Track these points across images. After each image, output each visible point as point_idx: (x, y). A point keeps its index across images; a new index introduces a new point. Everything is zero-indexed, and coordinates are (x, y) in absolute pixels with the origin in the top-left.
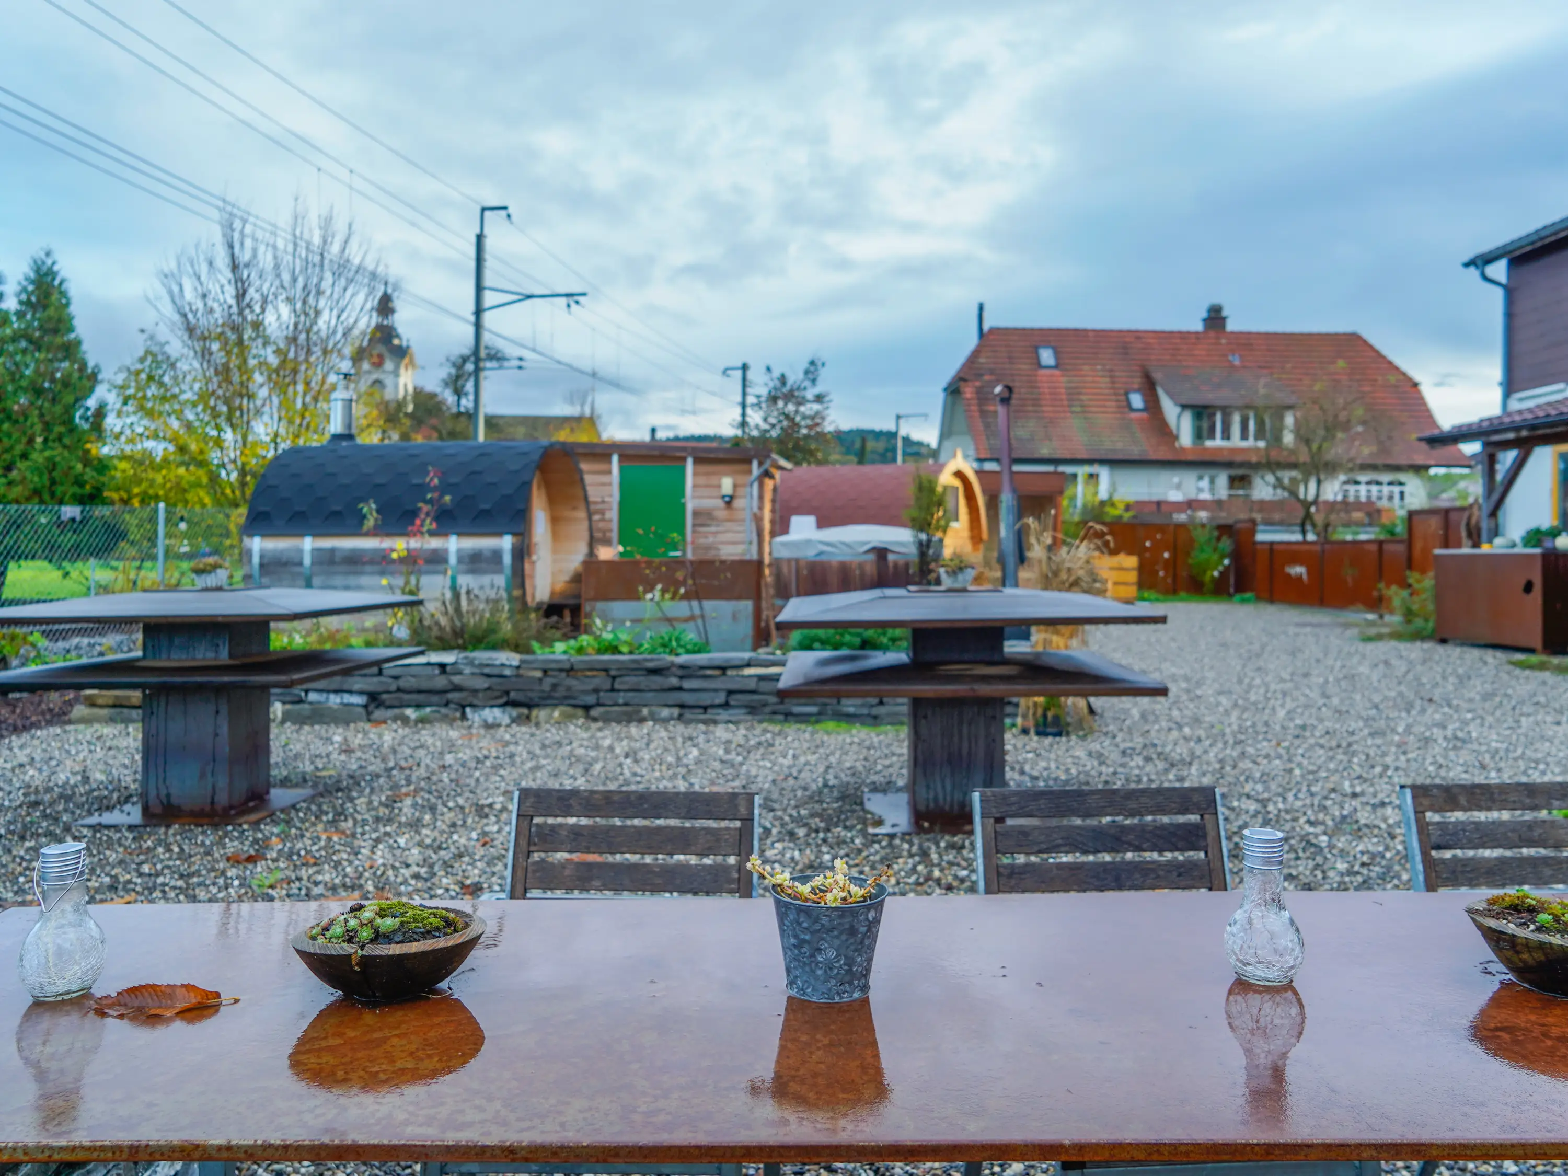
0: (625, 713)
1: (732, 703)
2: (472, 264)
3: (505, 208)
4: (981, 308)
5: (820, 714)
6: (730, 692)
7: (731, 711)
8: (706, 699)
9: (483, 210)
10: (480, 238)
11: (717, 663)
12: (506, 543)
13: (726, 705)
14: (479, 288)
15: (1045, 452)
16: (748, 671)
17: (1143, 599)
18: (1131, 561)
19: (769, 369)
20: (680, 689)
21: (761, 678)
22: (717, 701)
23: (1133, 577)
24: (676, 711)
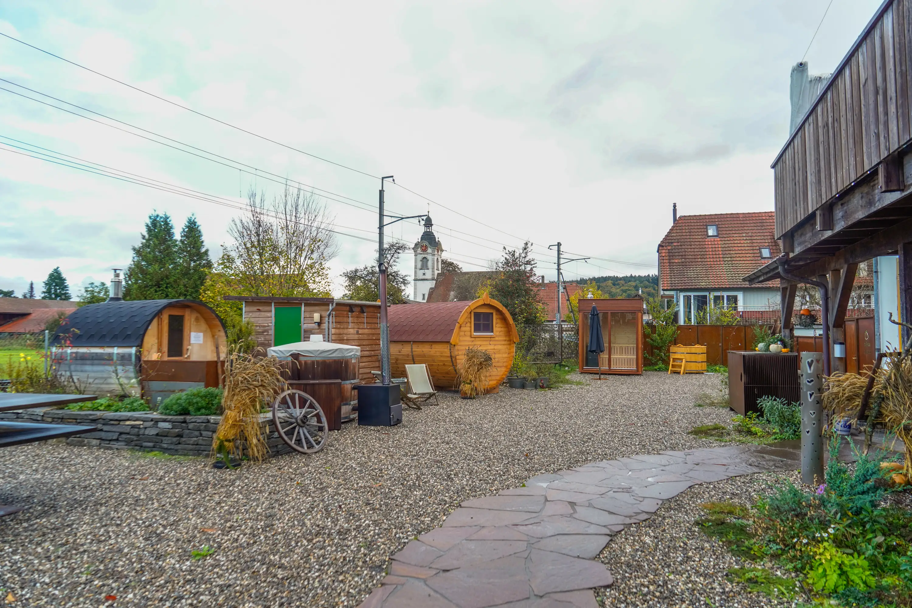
0: (78, 442)
1: (120, 439)
2: (378, 205)
3: (392, 177)
4: (675, 206)
5: (154, 447)
6: (121, 433)
7: (119, 444)
8: (110, 436)
9: (383, 178)
10: (381, 192)
11: (116, 418)
12: (133, 350)
13: (117, 440)
14: (381, 215)
15: (703, 285)
16: (128, 423)
17: (712, 371)
18: (702, 348)
19: (505, 248)
20: (101, 430)
21: (133, 427)
22: (114, 438)
23: (704, 357)
24: (98, 442)
